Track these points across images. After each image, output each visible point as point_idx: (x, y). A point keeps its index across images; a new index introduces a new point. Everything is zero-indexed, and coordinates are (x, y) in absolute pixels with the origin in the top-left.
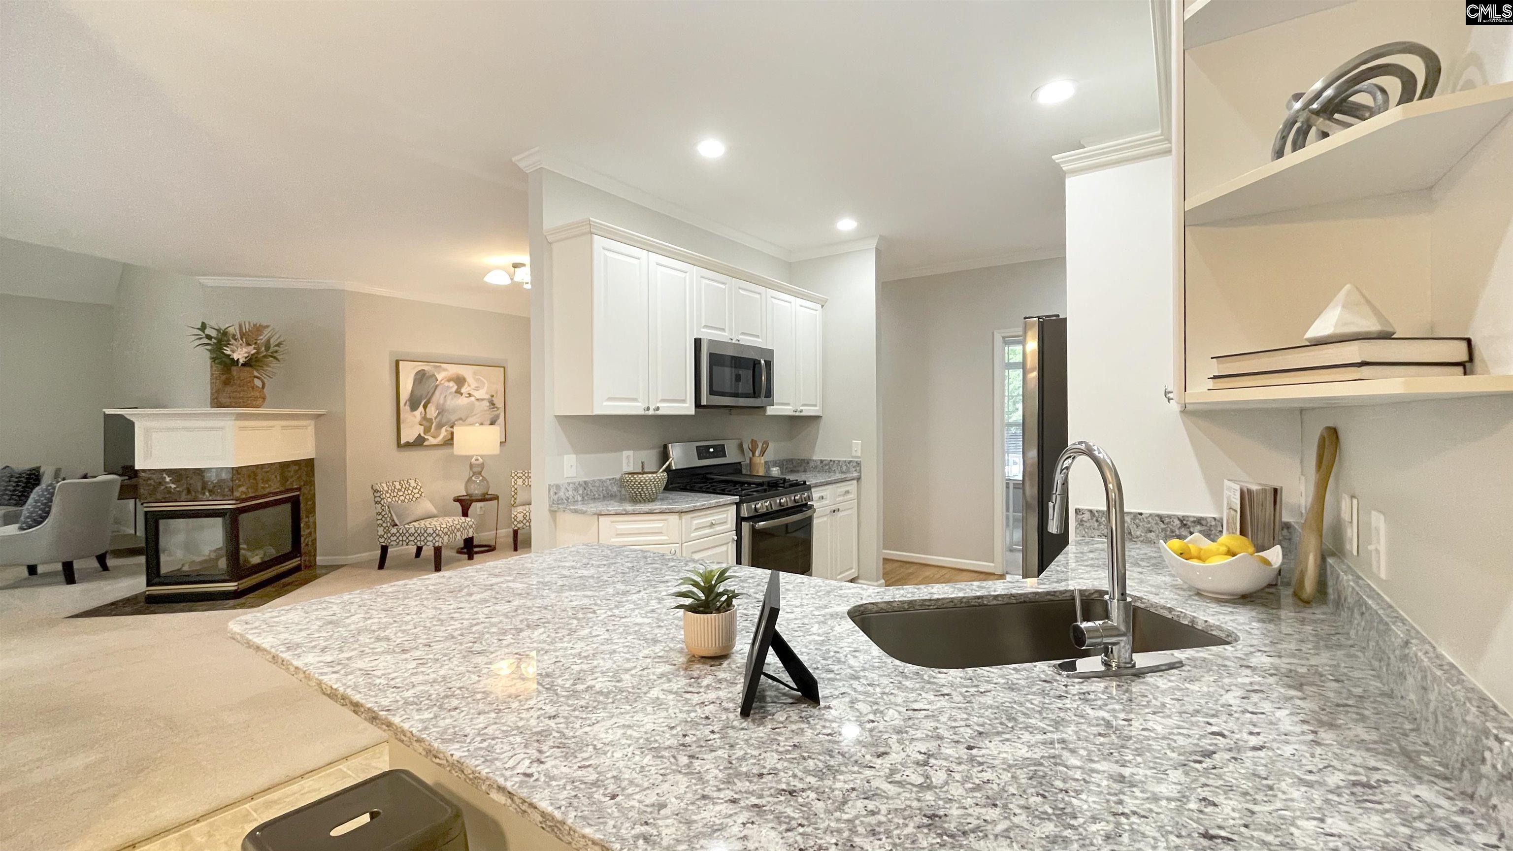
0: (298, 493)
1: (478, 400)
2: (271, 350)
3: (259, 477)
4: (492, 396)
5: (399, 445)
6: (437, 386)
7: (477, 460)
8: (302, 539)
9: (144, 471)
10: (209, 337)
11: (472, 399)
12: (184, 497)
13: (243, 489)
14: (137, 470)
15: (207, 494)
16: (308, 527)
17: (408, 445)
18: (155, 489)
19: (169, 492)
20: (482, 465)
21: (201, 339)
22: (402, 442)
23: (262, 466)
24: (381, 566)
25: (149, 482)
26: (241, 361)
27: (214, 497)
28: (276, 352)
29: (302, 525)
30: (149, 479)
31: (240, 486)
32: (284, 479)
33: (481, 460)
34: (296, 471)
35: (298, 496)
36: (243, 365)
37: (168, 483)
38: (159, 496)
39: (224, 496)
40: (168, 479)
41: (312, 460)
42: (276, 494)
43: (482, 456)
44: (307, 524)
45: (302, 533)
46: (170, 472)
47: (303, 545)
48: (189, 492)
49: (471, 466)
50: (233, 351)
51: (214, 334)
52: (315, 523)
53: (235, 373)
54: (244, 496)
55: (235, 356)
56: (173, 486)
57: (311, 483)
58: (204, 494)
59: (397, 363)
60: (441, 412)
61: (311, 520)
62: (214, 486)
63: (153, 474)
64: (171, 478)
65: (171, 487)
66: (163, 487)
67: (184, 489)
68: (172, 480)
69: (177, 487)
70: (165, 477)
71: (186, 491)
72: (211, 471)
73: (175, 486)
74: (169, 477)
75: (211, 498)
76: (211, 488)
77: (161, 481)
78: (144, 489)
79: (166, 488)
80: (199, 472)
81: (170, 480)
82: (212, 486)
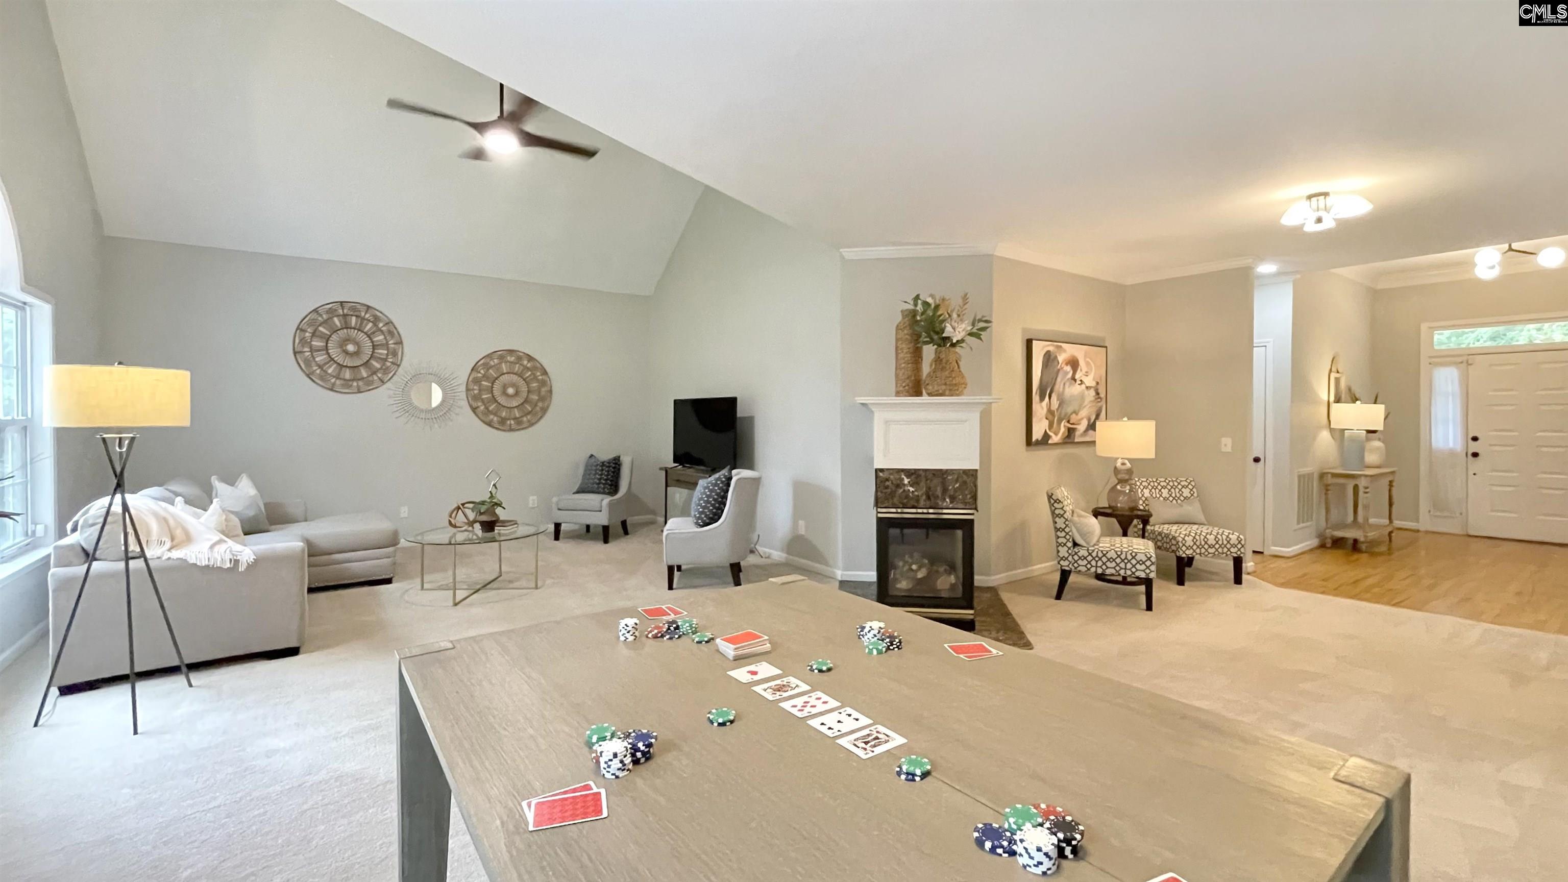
1: (1087, 388)
4: (1098, 383)
5: (1029, 442)
6: (1059, 370)
7: (1123, 464)
9: (882, 469)
11: (1083, 386)
12: (922, 502)
14: (876, 469)
15: (948, 500)
17: (1038, 443)
18: (893, 494)
19: (907, 497)
20: (1130, 472)
22: (1034, 439)
24: (1059, 597)
25: (887, 483)
30: (887, 480)
33: (1128, 465)
37: (904, 485)
38: (896, 500)
39: (966, 503)
40: (906, 481)
43: (1130, 460)
46: (909, 473)
48: (929, 498)
49: (1116, 471)
56: (911, 489)
58: (944, 500)
59: (1029, 343)
60: (1062, 403)
62: (955, 490)
63: (891, 474)
64: (909, 480)
65: (909, 490)
66: (901, 490)
67: (923, 494)
68: (911, 482)
69: (916, 491)
70: (903, 479)
71: (924, 497)
72: (953, 473)
73: (913, 490)
74: (908, 478)
75: (951, 506)
76: (952, 494)
77: (900, 485)
78: (882, 492)
79: (904, 490)
80: (940, 474)
81: (909, 482)
82: (952, 490)
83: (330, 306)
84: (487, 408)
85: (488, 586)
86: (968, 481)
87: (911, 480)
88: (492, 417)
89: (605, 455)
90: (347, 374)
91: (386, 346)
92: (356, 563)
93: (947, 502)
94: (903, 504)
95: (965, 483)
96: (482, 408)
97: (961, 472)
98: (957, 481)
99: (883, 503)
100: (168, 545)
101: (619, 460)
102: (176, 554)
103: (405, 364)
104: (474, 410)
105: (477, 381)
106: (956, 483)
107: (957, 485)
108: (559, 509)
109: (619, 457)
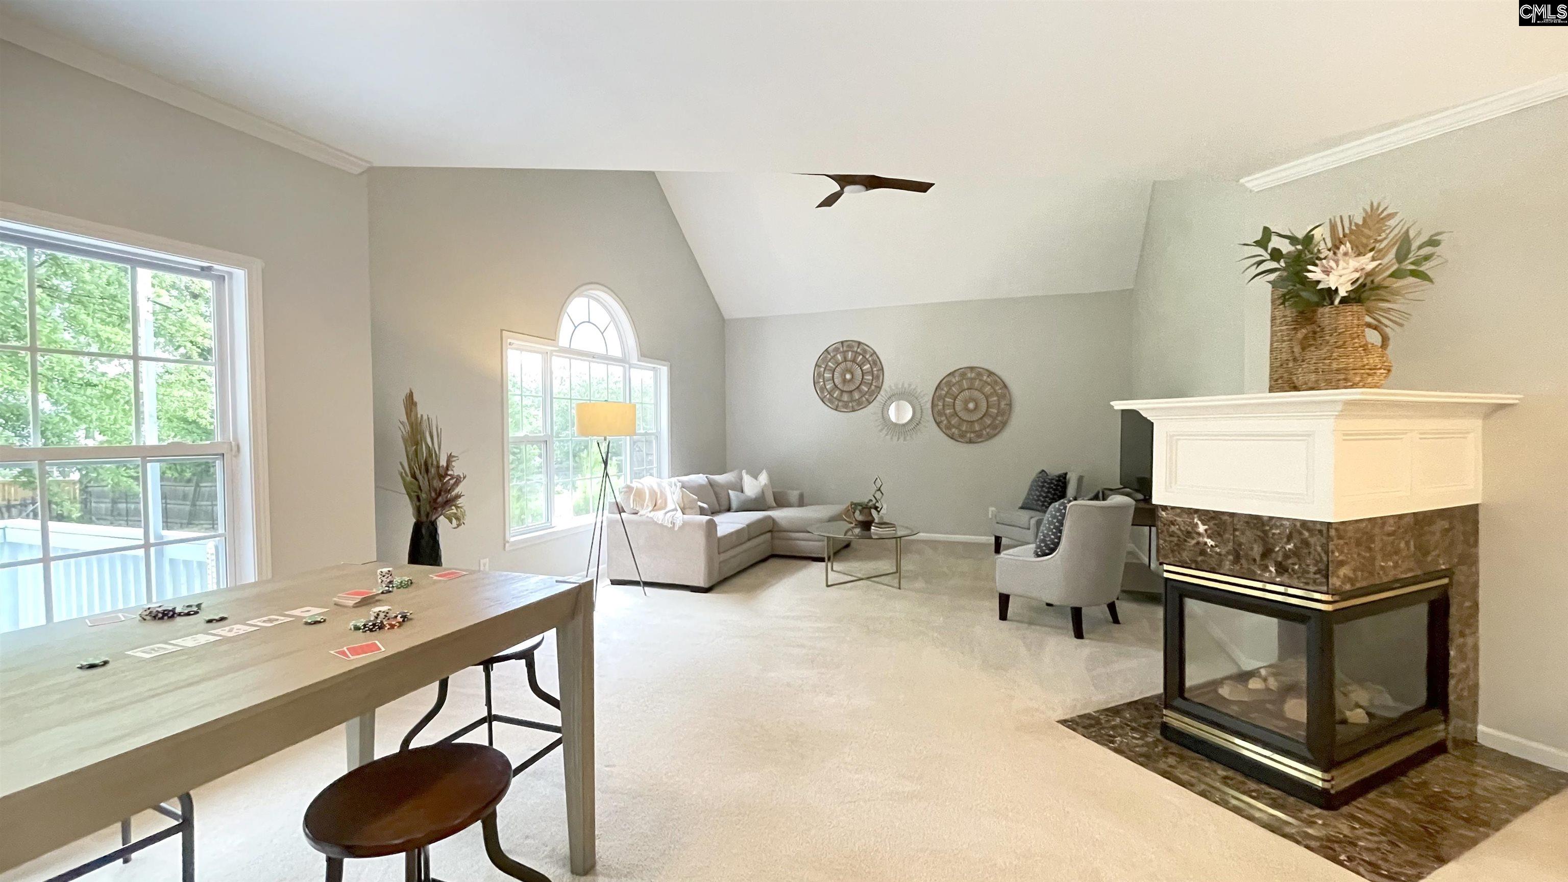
0: (1445, 581)
2: (1412, 258)
3: (1377, 545)
8: (1452, 682)
9: (1164, 508)
10: (1276, 255)
12: (1227, 565)
13: (1344, 571)
14: (1157, 506)
15: (1273, 569)
16: (1463, 658)
18: (1180, 546)
19: (1203, 553)
21: (1259, 263)
23: (1383, 521)
25: (1173, 528)
26: (1342, 293)
27: (1285, 579)
28: (1427, 258)
29: (1452, 653)
30: (1173, 523)
31: (1341, 564)
32: (1423, 550)
34: (1446, 531)
35: (1445, 587)
36: (1344, 301)
37: (1199, 534)
38: (1186, 556)
39: (1309, 580)
40: (1202, 528)
41: (1474, 508)
42: (1405, 583)
44: (1461, 649)
45: (1452, 671)
46: (1210, 516)
47: (1452, 697)
48: (1238, 559)
50: (1327, 272)
51: (1286, 247)
52: (1476, 648)
53: (1325, 322)
54: (1348, 587)
55: (1331, 282)
56: (1210, 542)
57: (1470, 560)
58: (1265, 568)
61: (1470, 641)
62: (1286, 556)
63: (1179, 515)
64: (1206, 527)
65: (1206, 544)
66: (1194, 542)
67: (1228, 553)
68: (1209, 532)
69: (1216, 546)
70: (1197, 523)
71: (1231, 557)
72: (1282, 525)
73: (1213, 543)
74: (1204, 525)
75: (1278, 579)
76: (1280, 559)
77: (1191, 533)
78: (1165, 541)
79: (1198, 543)
80: (1257, 523)
81: (1206, 530)
82: (1281, 554)
83: (834, 346)
84: (949, 422)
85: (873, 579)
86: (1312, 540)
87: (1210, 529)
88: (953, 430)
89: (1055, 471)
90: (846, 397)
91: (872, 372)
92: (811, 543)
93: (1270, 571)
94: (1196, 562)
95: (1306, 543)
96: (945, 422)
97: (1298, 524)
98: (1289, 538)
99: (1166, 557)
100: (650, 509)
101: (1065, 478)
102: (651, 515)
103: (885, 386)
104: (938, 424)
105: (941, 398)
106: (1288, 542)
107: (1290, 546)
108: (998, 523)
109: (1066, 474)
